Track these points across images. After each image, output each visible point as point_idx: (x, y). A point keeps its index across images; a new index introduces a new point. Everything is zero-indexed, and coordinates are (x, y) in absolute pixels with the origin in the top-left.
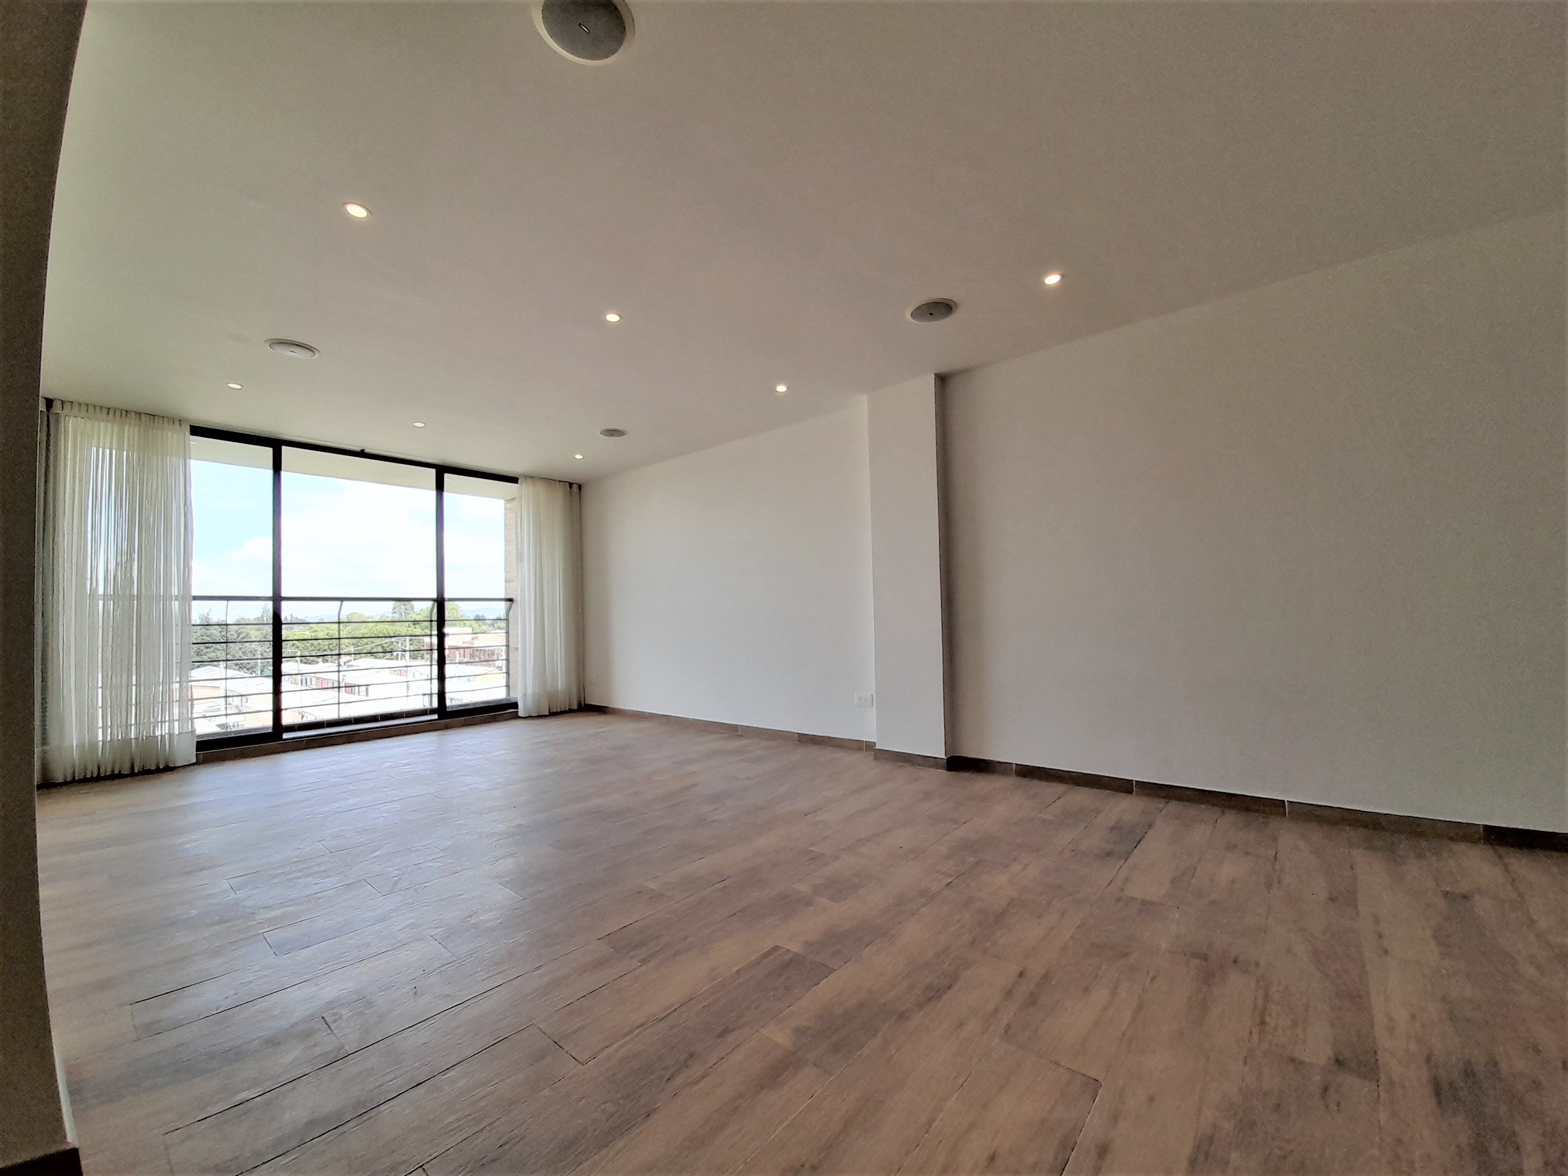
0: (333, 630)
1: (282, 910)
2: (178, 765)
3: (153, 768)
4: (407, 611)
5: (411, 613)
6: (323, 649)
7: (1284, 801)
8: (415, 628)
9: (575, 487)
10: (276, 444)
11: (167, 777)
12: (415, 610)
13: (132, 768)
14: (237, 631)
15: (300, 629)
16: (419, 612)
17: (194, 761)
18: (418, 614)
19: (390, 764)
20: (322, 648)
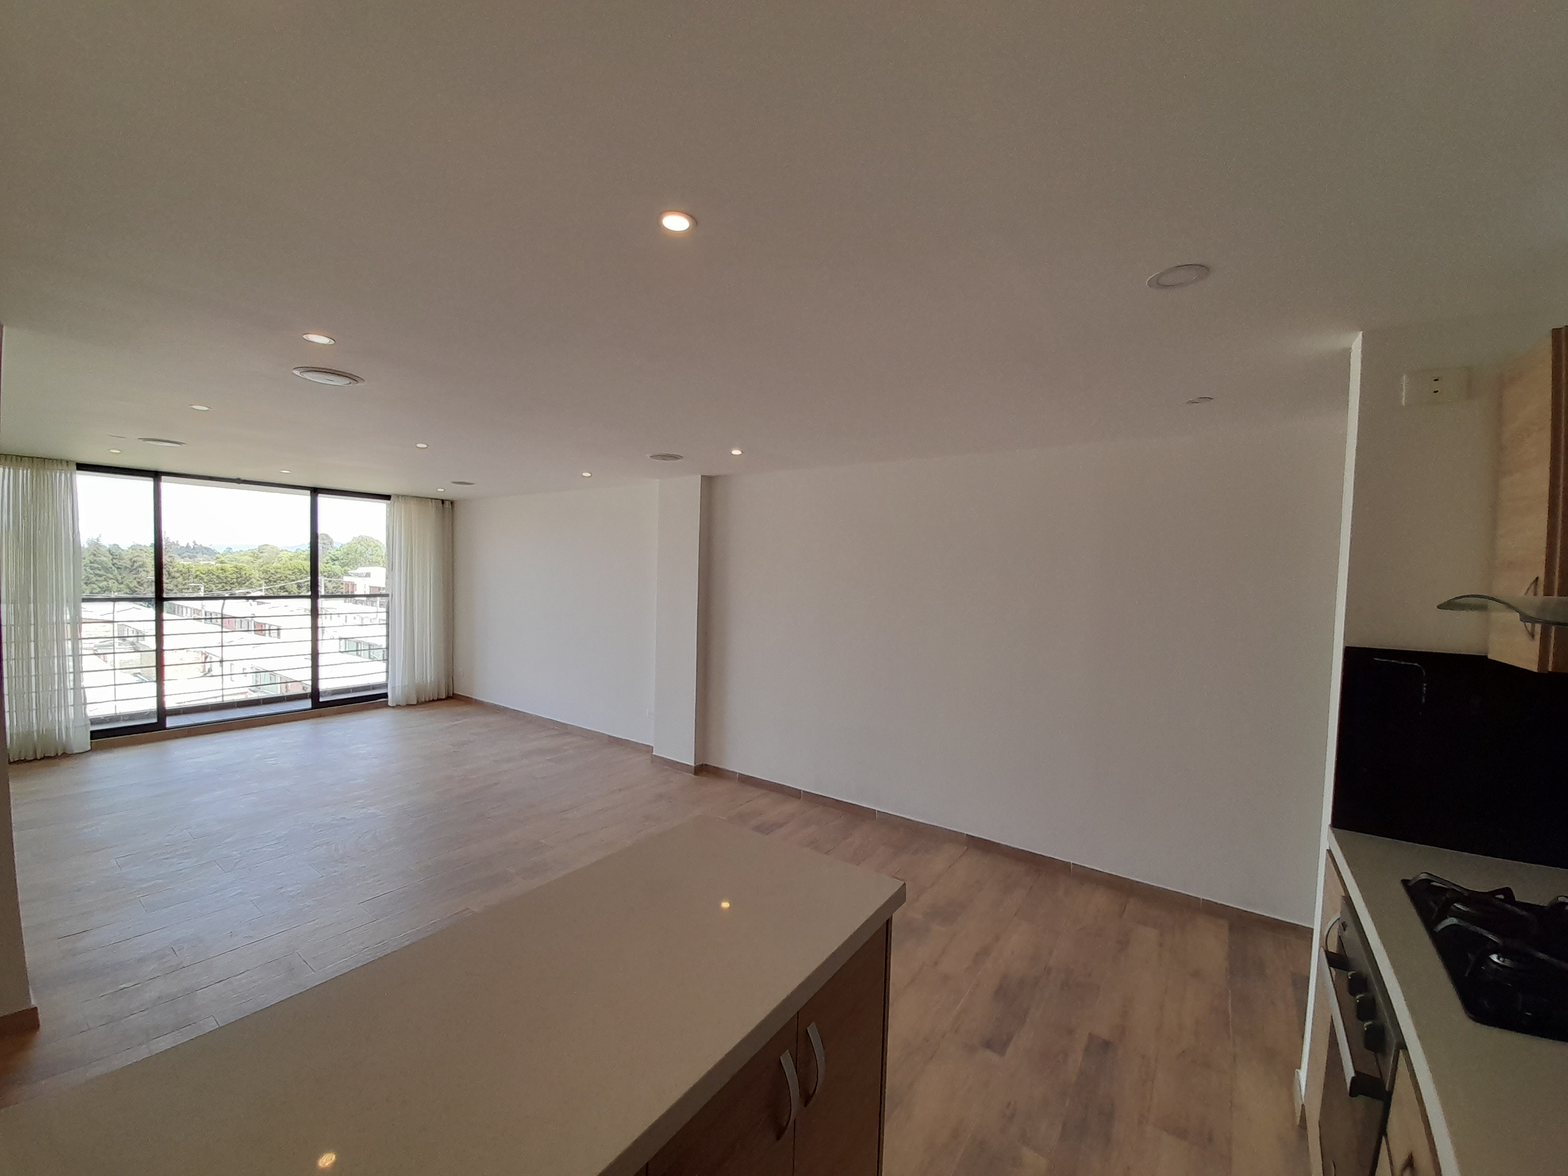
0: (243, 562)
1: (153, 882)
2: (75, 751)
3: (53, 754)
4: (325, 546)
5: (330, 548)
6: (231, 582)
7: (875, 810)
8: (334, 564)
9: (447, 504)
10: (156, 475)
11: (66, 764)
12: (334, 545)
13: (35, 752)
14: (131, 559)
15: (205, 558)
16: (338, 547)
17: (89, 748)
18: (337, 550)
19: (258, 755)
20: (229, 581)
